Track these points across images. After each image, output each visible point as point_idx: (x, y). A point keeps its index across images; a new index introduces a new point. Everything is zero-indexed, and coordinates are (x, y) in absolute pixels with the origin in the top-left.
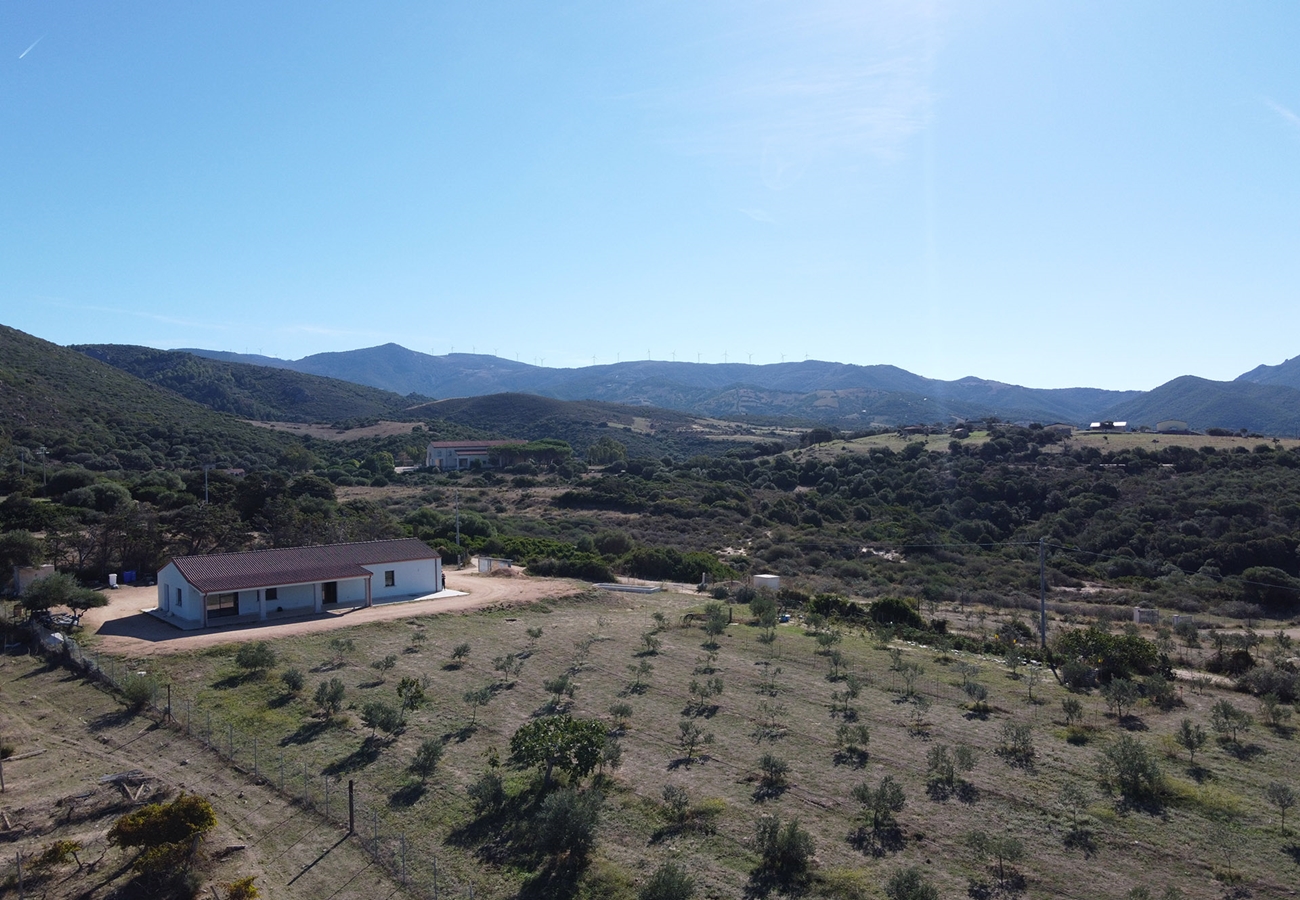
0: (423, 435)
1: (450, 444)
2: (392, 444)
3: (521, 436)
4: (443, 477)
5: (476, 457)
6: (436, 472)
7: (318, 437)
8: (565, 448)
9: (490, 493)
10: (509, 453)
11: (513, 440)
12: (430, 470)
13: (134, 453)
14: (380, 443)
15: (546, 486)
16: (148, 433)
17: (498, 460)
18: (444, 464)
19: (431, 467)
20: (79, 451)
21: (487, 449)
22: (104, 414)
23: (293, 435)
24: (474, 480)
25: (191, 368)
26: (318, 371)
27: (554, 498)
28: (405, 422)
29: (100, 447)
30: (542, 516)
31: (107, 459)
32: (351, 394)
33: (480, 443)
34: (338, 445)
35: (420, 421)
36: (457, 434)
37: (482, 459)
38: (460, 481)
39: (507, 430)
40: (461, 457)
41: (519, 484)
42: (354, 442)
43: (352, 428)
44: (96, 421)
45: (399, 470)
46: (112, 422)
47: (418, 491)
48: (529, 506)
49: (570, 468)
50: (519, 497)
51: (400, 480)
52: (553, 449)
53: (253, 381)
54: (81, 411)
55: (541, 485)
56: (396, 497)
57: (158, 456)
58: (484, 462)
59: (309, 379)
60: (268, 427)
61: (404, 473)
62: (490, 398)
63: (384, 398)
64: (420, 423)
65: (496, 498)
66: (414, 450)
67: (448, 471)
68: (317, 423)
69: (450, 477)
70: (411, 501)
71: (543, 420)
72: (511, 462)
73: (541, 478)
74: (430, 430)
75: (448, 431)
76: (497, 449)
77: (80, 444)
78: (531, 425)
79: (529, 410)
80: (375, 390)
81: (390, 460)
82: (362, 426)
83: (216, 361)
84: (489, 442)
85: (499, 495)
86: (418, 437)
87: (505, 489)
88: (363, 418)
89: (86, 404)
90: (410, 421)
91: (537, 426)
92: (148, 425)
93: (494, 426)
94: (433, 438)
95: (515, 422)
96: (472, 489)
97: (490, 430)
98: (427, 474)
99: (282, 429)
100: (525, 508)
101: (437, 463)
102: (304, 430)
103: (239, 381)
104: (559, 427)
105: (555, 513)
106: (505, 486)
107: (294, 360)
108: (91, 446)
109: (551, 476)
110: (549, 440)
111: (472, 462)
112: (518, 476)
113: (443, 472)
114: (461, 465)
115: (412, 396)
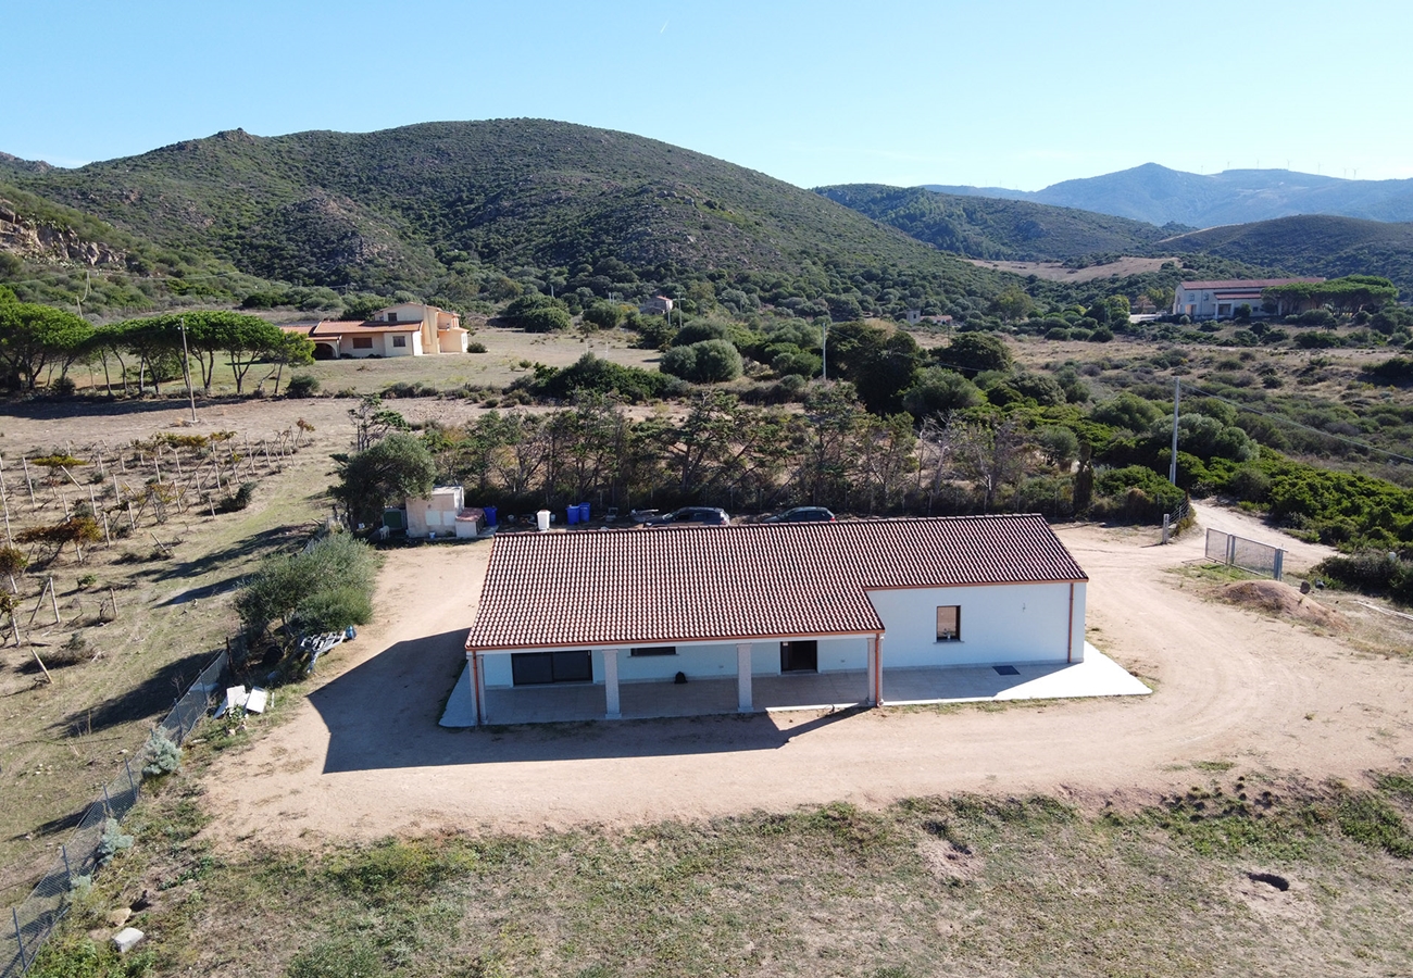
0: (1175, 274)
1: (1208, 284)
2: (1132, 286)
3: (1315, 272)
4: (1192, 329)
5: (1245, 302)
6: (1184, 322)
7: (1045, 277)
8: (1387, 289)
9: (1258, 356)
10: (1295, 297)
11: (1301, 278)
12: (1177, 319)
13: (843, 297)
14: (1118, 284)
15: (1351, 346)
16: (862, 275)
17: (1277, 307)
18: (1197, 311)
19: (1179, 315)
20: (792, 295)
21: (1262, 290)
22: (823, 256)
23: (1016, 275)
24: (1238, 334)
25: (922, 204)
26: (1062, 201)
27: (1365, 368)
28: (1153, 257)
29: (812, 290)
30: (1344, 397)
31: (815, 304)
32: (1093, 226)
33: (1253, 283)
34: (1067, 287)
35: (1173, 256)
36: (1221, 272)
37: (1251, 304)
38: (1216, 334)
39: (1294, 266)
40: (1221, 302)
41: (1307, 343)
42: (1086, 283)
43: (1086, 266)
44: (814, 263)
45: (1134, 319)
46: (831, 264)
47: (1150, 350)
48: (1320, 380)
49: (1393, 319)
50: (1306, 363)
51: (1134, 333)
52: (1365, 291)
53: (985, 216)
54: (803, 252)
55: (1343, 343)
56: (1117, 357)
57: (866, 301)
58: (1255, 309)
59: (1046, 211)
60: (991, 266)
61: (1141, 323)
62: (1275, 224)
63: (1133, 229)
64: (1173, 259)
65: (1266, 365)
66: (1159, 293)
67: (1202, 321)
68: (1046, 261)
69: (1204, 328)
70: (1137, 364)
71: (1350, 251)
72: (1296, 308)
73: (1341, 332)
74: (1185, 266)
75: (1208, 267)
76: (1276, 291)
77: (795, 289)
78: (1330, 257)
79: (1330, 237)
80: (1123, 221)
81: (1124, 306)
82: (1099, 263)
83: (949, 196)
84: (1266, 281)
85: (1271, 360)
86: (1168, 277)
87: (1282, 350)
88: (1101, 253)
89: (808, 245)
90: (1160, 256)
91: (1339, 259)
92: (864, 267)
93: (1276, 260)
94: (1188, 277)
95: (1306, 254)
96: (1231, 349)
97: (1270, 265)
98: (1171, 325)
99: (1006, 269)
100: (1314, 383)
101: (1187, 310)
102: (1030, 269)
103: (971, 216)
104: (1374, 259)
105: (1368, 393)
106: (1283, 345)
107: (1035, 191)
108: (804, 290)
109: (1358, 330)
110: (1360, 277)
111: (1237, 310)
112: (1306, 330)
113: (1193, 321)
114: (1220, 312)
115: (1169, 226)
